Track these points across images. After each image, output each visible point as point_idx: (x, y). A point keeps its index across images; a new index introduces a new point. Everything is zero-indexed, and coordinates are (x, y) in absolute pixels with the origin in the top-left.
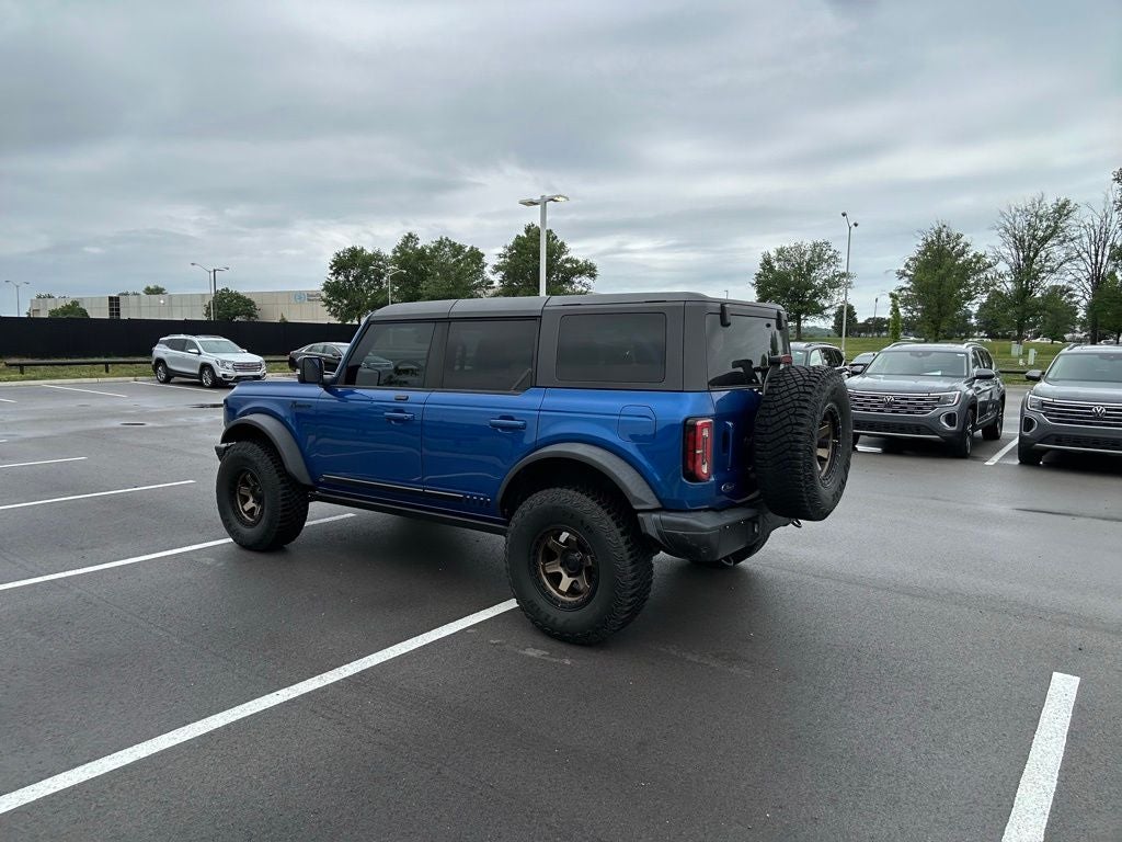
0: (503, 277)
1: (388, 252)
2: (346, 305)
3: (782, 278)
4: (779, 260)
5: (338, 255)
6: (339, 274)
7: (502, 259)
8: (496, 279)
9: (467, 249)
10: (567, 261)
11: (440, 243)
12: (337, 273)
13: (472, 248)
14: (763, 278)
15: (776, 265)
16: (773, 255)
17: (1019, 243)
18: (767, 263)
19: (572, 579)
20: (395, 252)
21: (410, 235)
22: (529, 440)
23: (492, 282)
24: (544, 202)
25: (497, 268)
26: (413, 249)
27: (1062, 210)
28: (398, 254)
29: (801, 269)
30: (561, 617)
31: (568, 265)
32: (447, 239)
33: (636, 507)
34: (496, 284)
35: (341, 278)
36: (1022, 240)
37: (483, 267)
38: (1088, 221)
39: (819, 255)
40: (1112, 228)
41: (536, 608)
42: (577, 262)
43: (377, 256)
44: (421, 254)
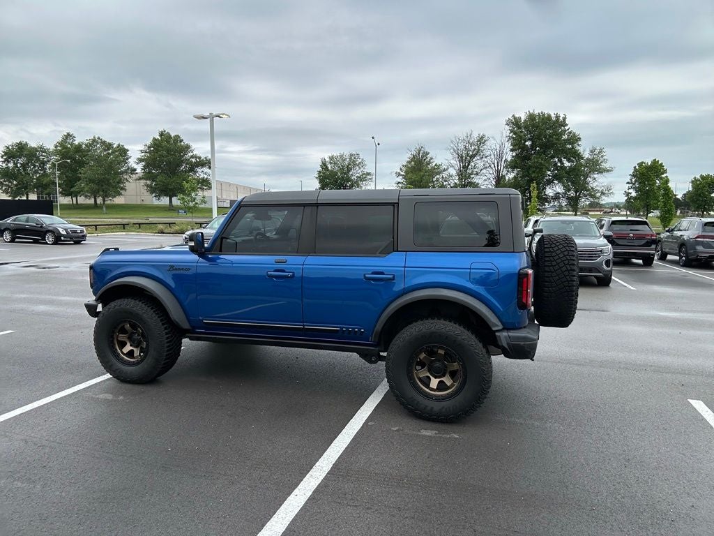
0: (144, 166)
1: (50, 146)
2: (16, 185)
3: (333, 174)
4: (331, 163)
5: (8, 148)
6: (9, 162)
7: (143, 154)
8: (139, 168)
9: (115, 146)
10: (192, 157)
11: (94, 140)
12: (7, 161)
13: (119, 145)
14: (322, 174)
15: (329, 166)
16: (327, 160)
17: (461, 158)
18: (324, 165)
19: (438, 380)
20: (56, 147)
21: (68, 134)
22: (398, 287)
23: (135, 170)
24: (211, 117)
25: (140, 160)
26: (72, 145)
27: (482, 140)
28: (59, 148)
29: (343, 169)
30: (437, 406)
31: (194, 160)
32: (99, 138)
33: (494, 329)
34: (139, 170)
35: (11, 165)
36: (462, 157)
37: (128, 159)
38: (493, 146)
39: (353, 162)
40: (505, 151)
41: (416, 402)
42: (200, 158)
43: (42, 149)
44: (78, 149)
